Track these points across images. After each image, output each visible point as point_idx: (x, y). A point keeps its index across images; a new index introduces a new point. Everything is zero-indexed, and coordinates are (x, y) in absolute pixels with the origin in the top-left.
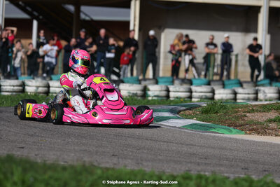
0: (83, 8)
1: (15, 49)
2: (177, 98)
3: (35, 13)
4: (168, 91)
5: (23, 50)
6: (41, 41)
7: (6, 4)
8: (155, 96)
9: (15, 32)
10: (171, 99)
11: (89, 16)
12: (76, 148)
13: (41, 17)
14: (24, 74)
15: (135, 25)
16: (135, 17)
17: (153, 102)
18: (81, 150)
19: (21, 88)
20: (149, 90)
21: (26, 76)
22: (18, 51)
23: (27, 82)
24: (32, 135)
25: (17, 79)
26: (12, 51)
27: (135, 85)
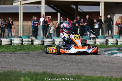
0: (79, 7)
1: (50, 25)
2: (121, 44)
3: (59, 10)
4: (117, 41)
5: (54, 26)
6: (61, 21)
7: (45, 6)
8: (111, 44)
9: (50, 18)
10: (119, 45)
11: (82, 10)
12: (76, 67)
13: (61, 11)
14: (55, 36)
15: (102, 13)
16: (102, 10)
17: (111, 46)
18: (78, 68)
19: (53, 42)
20: (109, 41)
21: (55, 37)
22: (51, 26)
23: (55, 40)
24: (57, 63)
25: (51, 38)
26: (49, 26)
27: (102, 39)
